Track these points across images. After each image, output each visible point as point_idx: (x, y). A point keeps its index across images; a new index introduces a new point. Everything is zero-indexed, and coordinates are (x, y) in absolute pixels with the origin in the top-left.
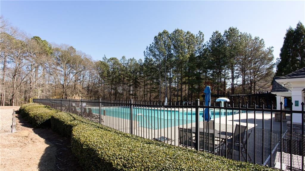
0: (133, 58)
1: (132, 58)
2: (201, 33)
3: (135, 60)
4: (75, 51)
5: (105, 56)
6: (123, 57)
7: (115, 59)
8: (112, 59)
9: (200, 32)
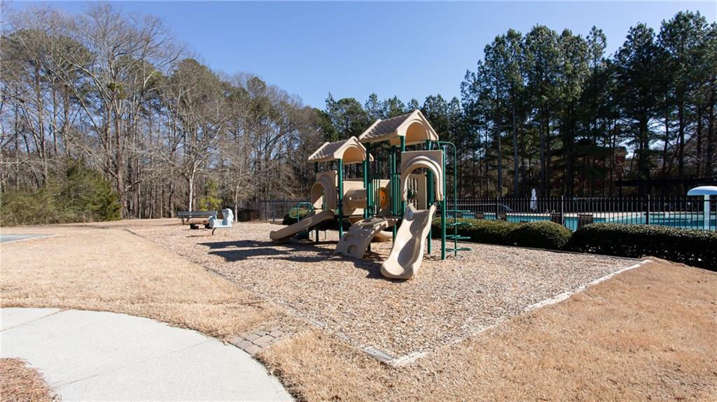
0: (395, 98)
1: (392, 98)
2: (597, 33)
3: (399, 102)
4: (264, 87)
5: (330, 95)
6: (373, 97)
7: (353, 101)
8: (347, 102)
9: (594, 28)
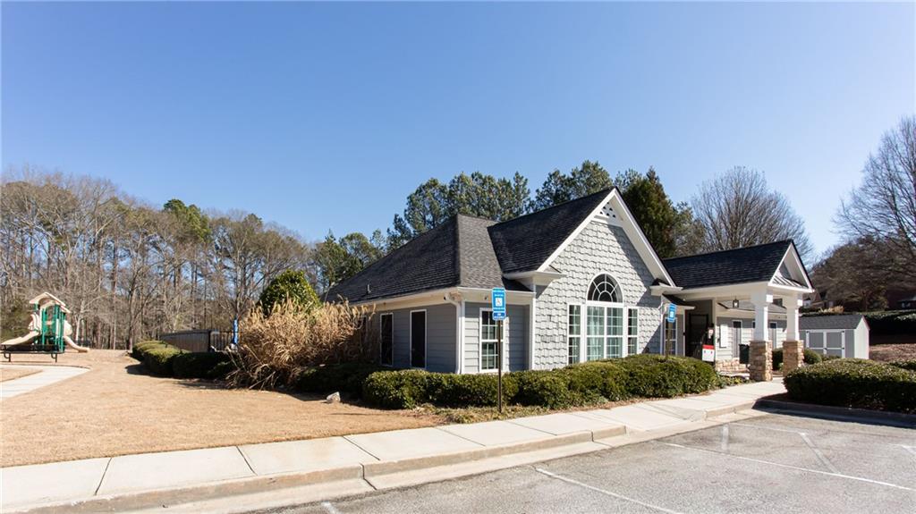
4: (261, 224)
5: (330, 231)
8: (351, 238)
9: (517, 174)
